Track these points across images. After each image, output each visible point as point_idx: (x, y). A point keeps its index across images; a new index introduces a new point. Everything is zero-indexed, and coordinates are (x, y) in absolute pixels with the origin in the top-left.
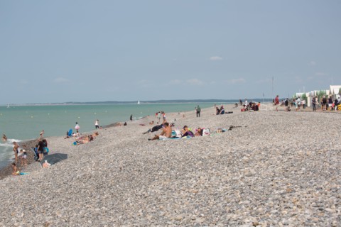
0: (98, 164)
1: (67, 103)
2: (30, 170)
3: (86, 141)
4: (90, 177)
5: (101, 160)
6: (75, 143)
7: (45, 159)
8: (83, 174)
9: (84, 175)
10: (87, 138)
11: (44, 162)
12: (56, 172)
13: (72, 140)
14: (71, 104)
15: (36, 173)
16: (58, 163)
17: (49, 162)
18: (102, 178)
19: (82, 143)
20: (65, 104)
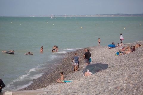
0: (130, 76)
1: (115, 15)
2: (74, 79)
3: (129, 52)
4: (121, 90)
5: (134, 73)
6: (118, 54)
7: (87, 68)
8: (115, 86)
9: (116, 88)
10: (129, 49)
11: (86, 71)
12: (90, 83)
13: (116, 50)
14: (118, 16)
15: (77, 81)
16: (98, 73)
17: (90, 71)
18: (133, 92)
19: (125, 54)
20: (113, 16)
